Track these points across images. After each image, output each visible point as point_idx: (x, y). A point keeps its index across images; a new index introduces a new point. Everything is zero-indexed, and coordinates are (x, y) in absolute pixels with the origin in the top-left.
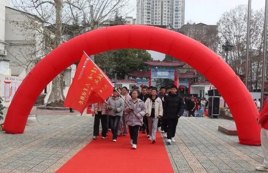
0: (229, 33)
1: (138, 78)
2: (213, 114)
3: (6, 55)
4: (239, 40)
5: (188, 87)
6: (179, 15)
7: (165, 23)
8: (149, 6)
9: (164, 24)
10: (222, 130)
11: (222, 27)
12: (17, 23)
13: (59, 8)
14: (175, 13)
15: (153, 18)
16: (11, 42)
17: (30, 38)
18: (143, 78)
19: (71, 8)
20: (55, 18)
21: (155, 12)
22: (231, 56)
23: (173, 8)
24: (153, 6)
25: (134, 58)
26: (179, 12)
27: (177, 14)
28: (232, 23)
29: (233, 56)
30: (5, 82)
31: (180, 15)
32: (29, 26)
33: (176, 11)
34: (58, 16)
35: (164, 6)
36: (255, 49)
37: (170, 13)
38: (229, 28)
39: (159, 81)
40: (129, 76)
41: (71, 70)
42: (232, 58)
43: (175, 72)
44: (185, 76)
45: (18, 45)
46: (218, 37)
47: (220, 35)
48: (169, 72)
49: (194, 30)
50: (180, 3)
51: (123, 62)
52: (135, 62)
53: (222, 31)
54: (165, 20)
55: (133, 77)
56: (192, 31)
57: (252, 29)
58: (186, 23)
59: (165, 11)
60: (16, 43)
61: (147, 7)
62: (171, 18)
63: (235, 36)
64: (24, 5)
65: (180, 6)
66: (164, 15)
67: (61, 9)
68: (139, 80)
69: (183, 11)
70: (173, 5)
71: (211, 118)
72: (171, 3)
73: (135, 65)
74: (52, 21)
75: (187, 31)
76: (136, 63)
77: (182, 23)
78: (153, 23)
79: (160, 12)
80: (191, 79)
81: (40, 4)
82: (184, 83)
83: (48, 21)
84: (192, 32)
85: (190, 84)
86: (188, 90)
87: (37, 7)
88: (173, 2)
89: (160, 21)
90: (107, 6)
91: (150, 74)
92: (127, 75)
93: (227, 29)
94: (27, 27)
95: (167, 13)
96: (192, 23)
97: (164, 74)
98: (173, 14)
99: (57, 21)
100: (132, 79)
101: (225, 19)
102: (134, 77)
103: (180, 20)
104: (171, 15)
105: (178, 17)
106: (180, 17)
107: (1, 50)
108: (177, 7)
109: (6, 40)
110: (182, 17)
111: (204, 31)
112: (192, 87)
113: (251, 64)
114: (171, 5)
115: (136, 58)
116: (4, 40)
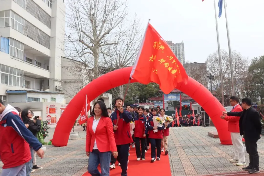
0: (214, 68)
1: (155, 102)
2: (205, 123)
3: (62, 89)
5: (190, 105)
6: (181, 58)
10: (210, 135)
11: (209, 64)
12: (67, 68)
13: (96, 56)
16: (66, 81)
18: (159, 102)
19: (104, 56)
22: (217, 83)
23: (176, 54)
25: (152, 88)
26: (181, 56)
27: (179, 57)
28: (215, 61)
29: (218, 83)
30: (61, 109)
31: (182, 58)
33: (179, 55)
34: (96, 62)
39: (170, 103)
40: (149, 100)
41: (108, 98)
42: (217, 84)
43: (180, 96)
44: (187, 98)
45: (71, 82)
46: (207, 71)
47: (208, 69)
48: (176, 96)
49: (191, 67)
50: (181, 50)
51: (145, 91)
53: (209, 67)
56: (190, 67)
57: (228, 65)
58: (185, 63)
60: (69, 81)
63: (218, 70)
65: (181, 52)
67: (97, 57)
68: (156, 103)
69: (183, 55)
70: (176, 51)
71: (204, 126)
72: (175, 50)
73: (153, 92)
75: (187, 68)
76: (153, 91)
77: (183, 63)
80: (192, 100)
81: (84, 54)
82: (187, 103)
83: (90, 66)
84: (190, 68)
85: (191, 104)
86: (190, 108)
87: (81, 56)
90: (129, 54)
91: (163, 99)
92: (148, 100)
93: (212, 65)
94: (74, 70)
96: (189, 63)
97: (173, 98)
99: (95, 66)
100: (151, 102)
101: (210, 59)
102: (153, 101)
103: (182, 61)
106: (181, 59)
107: (58, 86)
108: (179, 53)
109: (62, 79)
110: (183, 59)
111: (197, 67)
112: (193, 105)
113: (230, 88)
114: (175, 52)
115: (153, 88)
116: (60, 79)
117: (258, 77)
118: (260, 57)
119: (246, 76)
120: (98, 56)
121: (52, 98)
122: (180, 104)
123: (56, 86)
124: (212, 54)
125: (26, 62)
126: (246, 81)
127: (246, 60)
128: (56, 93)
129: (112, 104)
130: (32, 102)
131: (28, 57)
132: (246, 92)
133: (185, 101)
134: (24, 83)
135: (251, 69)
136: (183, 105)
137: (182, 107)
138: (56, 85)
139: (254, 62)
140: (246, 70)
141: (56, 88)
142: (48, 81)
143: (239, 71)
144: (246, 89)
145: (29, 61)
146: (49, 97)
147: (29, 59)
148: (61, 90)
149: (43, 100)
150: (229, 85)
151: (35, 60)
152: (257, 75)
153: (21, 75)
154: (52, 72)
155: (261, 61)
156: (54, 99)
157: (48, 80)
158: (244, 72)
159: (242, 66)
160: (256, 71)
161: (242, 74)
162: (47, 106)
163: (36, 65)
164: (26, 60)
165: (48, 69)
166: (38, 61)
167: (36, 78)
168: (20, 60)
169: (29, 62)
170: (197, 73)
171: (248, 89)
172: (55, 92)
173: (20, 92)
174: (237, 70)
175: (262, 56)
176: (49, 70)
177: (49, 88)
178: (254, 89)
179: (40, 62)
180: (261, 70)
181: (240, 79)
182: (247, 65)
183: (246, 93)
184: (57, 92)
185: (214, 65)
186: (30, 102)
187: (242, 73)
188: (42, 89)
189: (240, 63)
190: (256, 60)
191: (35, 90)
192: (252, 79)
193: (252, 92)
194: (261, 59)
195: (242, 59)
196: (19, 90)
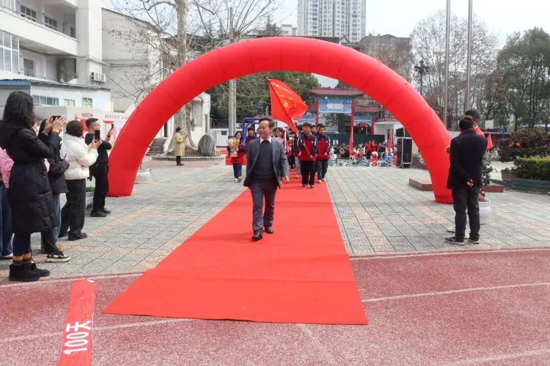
0: (427, 49)
2: (404, 162)
3: (105, 81)
4: (440, 59)
5: (370, 125)
6: (358, 23)
7: (338, 33)
8: (316, 10)
9: (336, 35)
10: (414, 185)
11: (417, 41)
12: (120, 34)
14: (352, 19)
15: (321, 26)
16: (113, 62)
17: (141, 55)
18: (309, 114)
19: (199, 11)
20: (176, 26)
21: (323, 19)
22: (430, 81)
23: (349, 13)
24: (322, 9)
25: (294, 84)
26: (359, 18)
27: (354, 21)
28: (431, 34)
29: (432, 82)
30: (105, 122)
31: (360, 23)
32: (138, 38)
33: (353, 16)
34: (181, 23)
35: (337, 10)
36: (461, 71)
37: (345, 20)
38: (426, 42)
39: (330, 117)
41: (202, 103)
42: (431, 84)
43: (353, 104)
44: (366, 110)
45: (123, 66)
46: (412, 54)
47: (414, 51)
48: (343, 103)
49: (379, 44)
50: (358, 5)
53: (418, 46)
54: (338, 29)
56: (376, 45)
57: (457, 44)
58: (367, 35)
59: (339, 16)
60: (120, 63)
61: (312, 11)
62: (346, 27)
63: (434, 53)
64: (130, 6)
65: (360, 10)
67: (185, 14)
69: (364, 17)
70: (349, 8)
71: (401, 168)
72: (347, 6)
74: (172, 31)
75: (370, 46)
77: (362, 34)
78: (321, 33)
79: (331, 18)
80: (375, 113)
81: (154, 5)
82: (366, 119)
83: (166, 31)
84: (376, 47)
86: (370, 129)
87: (149, 10)
88: (349, 4)
89: (331, 31)
90: (253, 9)
91: (317, 108)
93: (424, 43)
95: (340, 19)
96: (375, 35)
97: (337, 107)
98: (349, 21)
99: (179, 31)
101: (421, 28)
104: (346, 23)
105: (356, 25)
106: (359, 25)
107: (97, 74)
108: (355, 12)
109: (105, 59)
110: (362, 25)
111: (392, 45)
112: (376, 125)
113: (456, 93)
114: (346, 8)
115: (297, 84)
116: (101, 59)
117: (516, 75)
118: (526, 33)
119: (492, 71)
120: (186, 11)
121: (85, 99)
122: (350, 122)
123: (93, 74)
124: (426, 19)
125: (22, 16)
126: (490, 80)
127: (496, 35)
128: (92, 89)
129: (209, 115)
130: (44, 105)
131: (26, 5)
132: (488, 105)
133: (361, 115)
134: (21, 64)
135: (504, 56)
136: (357, 122)
137: (355, 128)
138: (93, 71)
139: (511, 42)
140: (493, 58)
141: (93, 78)
142: (73, 61)
143: (478, 59)
144: (488, 98)
145: (30, 15)
146: (77, 96)
147: (28, 10)
148: (103, 83)
149: (67, 102)
150: (453, 86)
151: (42, 12)
152: (514, 69)
153: (14, 46)
154: (83, 42)
155: (526, 40)
156: (89, 102)
157: (75, 60)
158: (488, 63)
159: (485, 48)
160: (513, 62)
161: (484, 65)
162: (76, 115)
163: (47, 26)
164: (22, 12)
165: (73, 33)
166: (49, 16)
167: (47, 55)
168: (10, 12)
169: (28, 16)
170: (389, 59)
171: (492, 98)
172: (90, 85)
173: (14, 83)
174: (474, 57)
175: (529, 30)
176: (75, 38)
177: (76, 77)
178: (503, 99)
179: (53, 17)
180: (523, 59)
181: (478, 76)
182: (496, 48)
183: (486, 106)
184: (95, 85)
185: (428, 42)
186: (39, 105)
187: (484, 63)
188: (62, 79)
189: (483, 43)
190: (518, 38)
191: (47, 81)
192: (502, 77)
193: (500, 105)
194: (527, 35)
195: (487, 35)
196: (12, 79)
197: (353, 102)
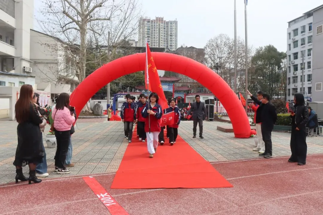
0: (213, 55)
1: (143, 91)
3: (31, 71)
4: (221, 61)
5: (184, 98)
6: (173, 39)
7: (162, 45)
8: (149, 32)
9: (161, 47)
11: (208, 50)
13: (84, 33)
14: (169, 37)
15: (152, 41)
16: (36, 61)
21: (153, 37)
23: (168, 34)
24: (152, 31)
25: (140, 74)
26: (174, 37)
27: (171, 38)
28: (216, 47)
33: (170, 36)
35: (161, 32)
36: (232, 67)
37: (165, 38)
38: (213, 51)
40: (136, 89)
43: (173, 86)
44: (181, 89)
45: (42, 63)
47: (206, 56)
48: (168, 85)
49: (187, 52)
50: (173, 30)
52: (141, 78)
53: (209, 53)
54: (162, 43)
55: (139, 90)
56: (185, 52)
57: (230, 53)
59: (162, 36)
60: (40, 61)
61: (147, 32)
62: (166, 42)
63: (218, 57)
65: (174, 32)
66: (161, 39)
67: (85, 35)
69: (176, 36)
70: (168, 31)
71: (208, 121)
75: (182, 53)
78: (152, 45)
79: (158, 37)
80: (186, 91)
81: (67, 29)
82: (181, 94)
84: (185, 54)
85: (185, 95)
86: (183, 100)
88: (168, 29)
89: (158, 44)
92: (134, 88)
95: (163, 37)
96: (185, 47)
97: (164, 88)
98: (168, 38)
100: (139, 92)
101: (210, 44)
103: (173, 43)
104: (166, 39)
105: (172, 41)
107: (27, 68)
108: (171, 33)
109: (31, 58)
110: (175, 41)
111: (194, 53)
112: (187, 97)
114: (166, 31)
115: (142, 74)
116: (29, 59)
117: (261, 69)
119: (249, 67)
121: (20, 82)
122: (172, 96)
124: (213, 38)
127: (250, 48)
128: (25, 76)
133: (178, 92)
135: (255, 59)
136: (176, 96)
138: (24, 66)
139: (258, 52)
140: (249, 60)
141: (24, 70)
143: (242, 61)
146: (16, 80)
148: (30, 73)
149: (10, 84)
152: (260, 67)
154: (19, 49)
155: (265, 51)
156: (22, 83)
157: (13, 59)
159: (245, 55)
160: (260, 63)
162: (17, 91)
172: (22, 74)
174: (239, 60)
175: (267, 46)
176: (14, 46)
177: (14, 69)
180: (265, 61)
181: (242, 70)
182: (250, 55)
184: (26, 74)
187: (245, 63)
189: (243, 52)
190: (261, 50)
192: (255, 71)
194: (266, 49)
197: (173, 84)
